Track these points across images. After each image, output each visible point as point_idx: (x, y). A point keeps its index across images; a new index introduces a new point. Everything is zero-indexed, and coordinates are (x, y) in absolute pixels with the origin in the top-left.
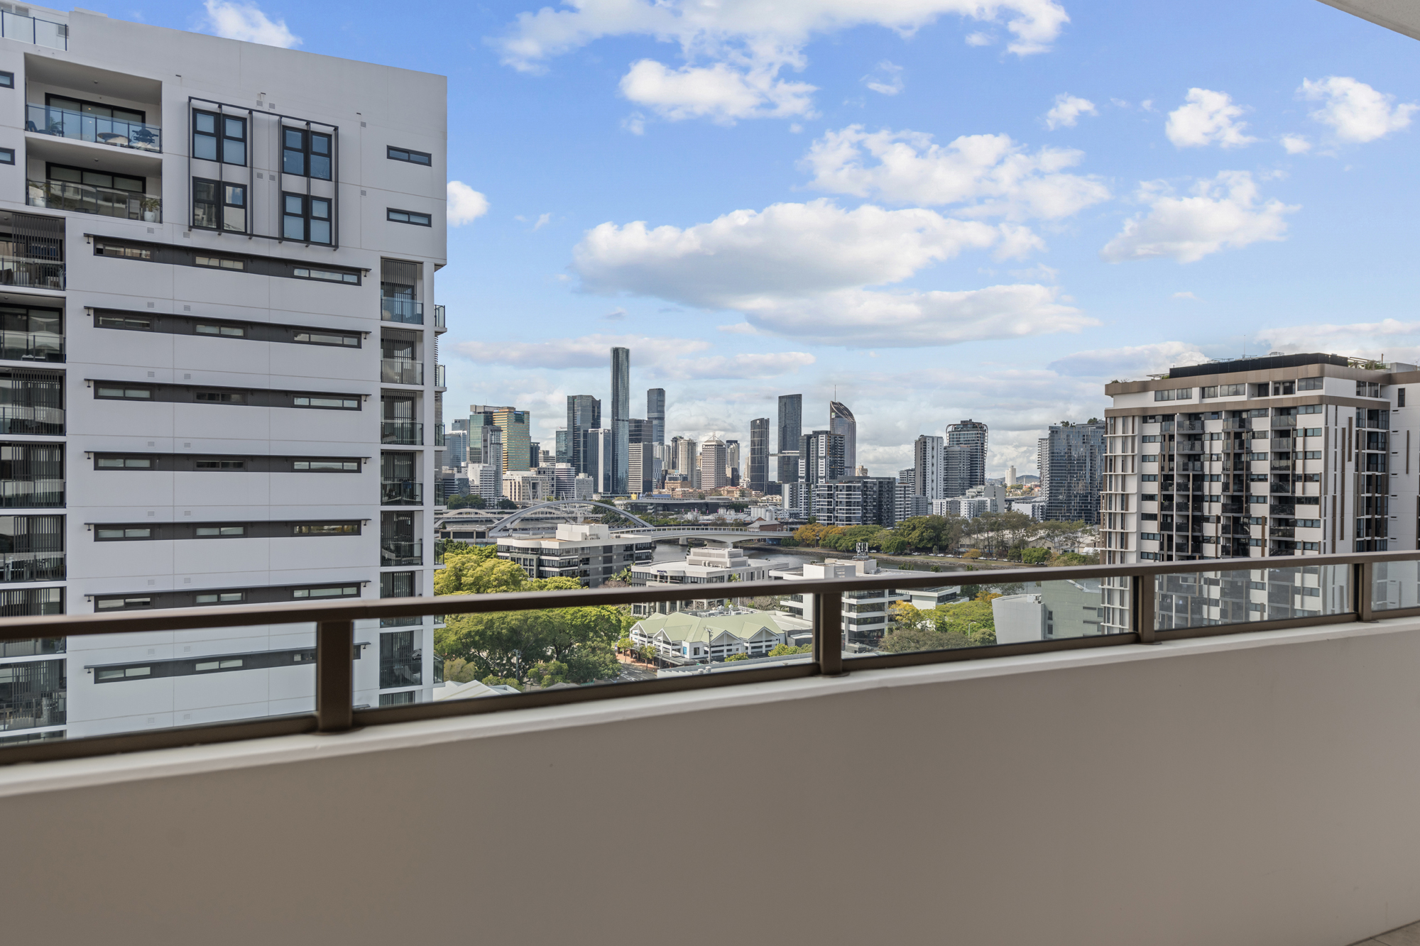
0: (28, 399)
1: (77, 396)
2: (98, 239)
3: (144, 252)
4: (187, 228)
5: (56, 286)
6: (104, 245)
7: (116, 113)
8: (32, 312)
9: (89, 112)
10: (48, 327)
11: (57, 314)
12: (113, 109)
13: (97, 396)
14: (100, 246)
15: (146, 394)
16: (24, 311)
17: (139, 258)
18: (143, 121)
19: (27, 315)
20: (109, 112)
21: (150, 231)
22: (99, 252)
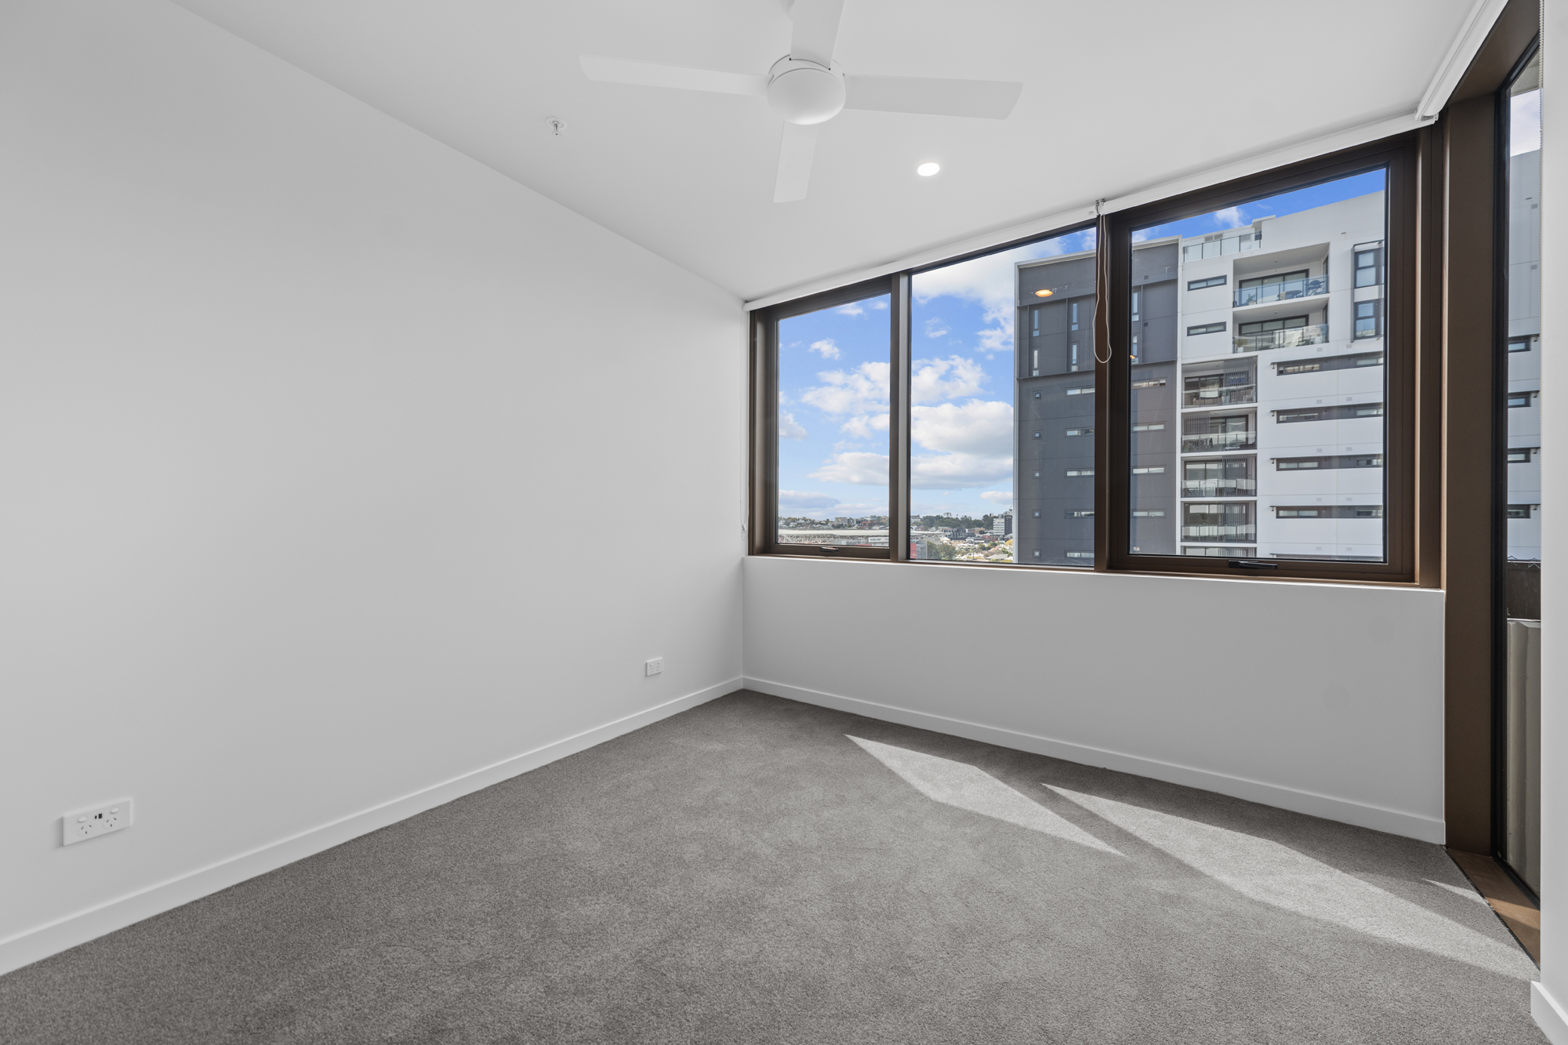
0: (1226, 475)
1: (1265, 469)
2: (1279, 364)
3: (1315, 366)
4: (1349, 341)
5: (1250, 400)
6: (1283, 368)
7: (1287, 277)
8: (1228, 420)
9: (1267, 283)
10: (1235, 429)
11: (1244, 419)
12: (1284, 275)
13: (1278, 469)
14: (1281, 369)
15: (1315, 464)
16: (1223, 420)
17: (1312, 370)
18: (1307, 276)
19: (1225, 423)
20: (1281, 278)
21: (1320, 350)
22: (1280, 373)
